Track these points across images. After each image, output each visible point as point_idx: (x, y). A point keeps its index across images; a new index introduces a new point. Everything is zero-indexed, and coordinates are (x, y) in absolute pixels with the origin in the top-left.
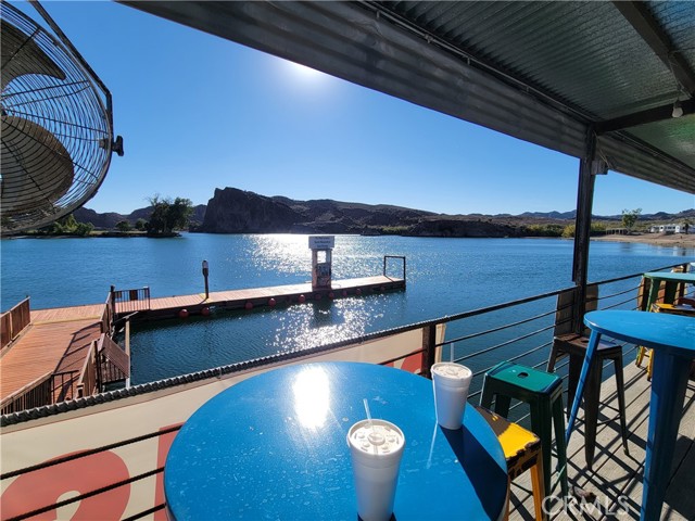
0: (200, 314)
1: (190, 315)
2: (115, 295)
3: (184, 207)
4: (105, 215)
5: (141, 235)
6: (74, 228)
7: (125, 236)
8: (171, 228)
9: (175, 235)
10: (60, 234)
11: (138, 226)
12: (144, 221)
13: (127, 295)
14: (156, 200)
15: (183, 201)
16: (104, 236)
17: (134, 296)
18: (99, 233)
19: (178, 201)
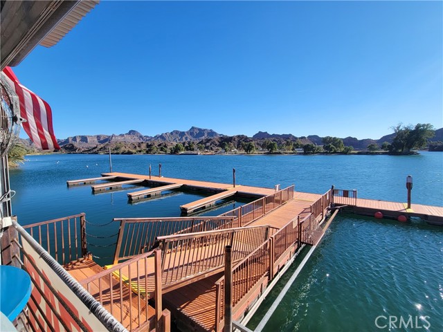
0: (397, 220)
1: (384, 217)
2: (333, 192)
3: (423, 131)
4: (363, 140)
5: (383, 154)
6: (343, 149)
7: (372, 154)
8: (410, 147)
9: (412, 153)
10: (335, 152)
11: (383, 147)
12: (387, 143)
13: (341, 193)
14: (398, 128)
15: (424, 125)
16: (359, 154)
17: (346, 194)
18: (356, 152)
19: (418, 127)
